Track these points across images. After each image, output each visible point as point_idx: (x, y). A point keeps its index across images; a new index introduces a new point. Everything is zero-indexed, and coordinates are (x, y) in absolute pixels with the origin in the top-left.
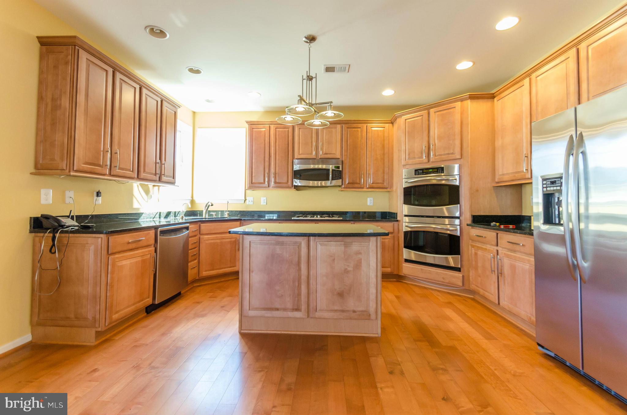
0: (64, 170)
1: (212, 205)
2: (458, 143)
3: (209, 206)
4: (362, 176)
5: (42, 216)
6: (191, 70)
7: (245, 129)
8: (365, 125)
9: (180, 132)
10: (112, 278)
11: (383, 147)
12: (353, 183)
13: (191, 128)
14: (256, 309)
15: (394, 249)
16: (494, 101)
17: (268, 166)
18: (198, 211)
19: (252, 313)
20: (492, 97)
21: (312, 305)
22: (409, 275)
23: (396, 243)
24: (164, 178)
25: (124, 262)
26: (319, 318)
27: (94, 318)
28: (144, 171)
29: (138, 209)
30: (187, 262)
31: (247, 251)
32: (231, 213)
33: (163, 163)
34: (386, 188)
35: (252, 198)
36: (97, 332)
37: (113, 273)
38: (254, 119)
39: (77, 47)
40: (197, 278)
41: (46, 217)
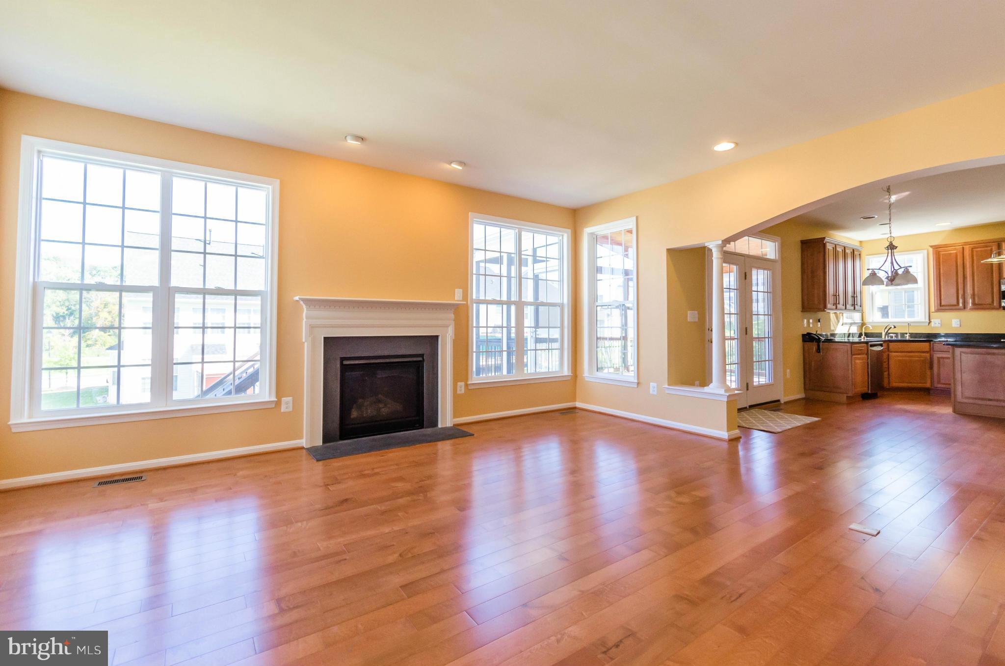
1: (895, 327)
3: (889, 329)
7: (929, 252)
14: (969, 398)
18: (876, 333)
19: (965, 401)
25: (858, 361)
28: (838, 304)
29: (834, 330)
31: (958, 358)
32: (912, 335)
35: (939, 320)
36: (848, 397)
40: (888, 387)
41: (809, 334)
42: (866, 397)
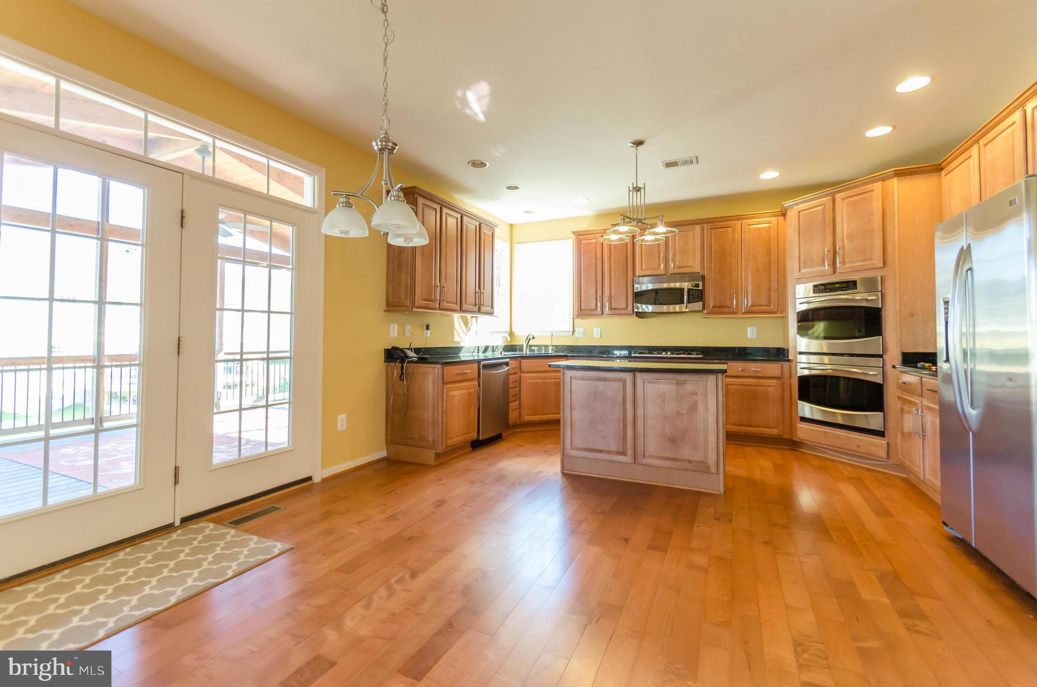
0: (408, 307)
1: (533, 338)
2: (878, 243)
3: (530, 338)
4: (735, 295)
5: (393, 347)
6: (509, 188)
7: (572, 240)
8: (739, 223)
9: (497, 250)
10: (447, 406)
11: (769, 252)
12: (720, 307)
13: (508, 245)
14: (579, 449)
15: (783, 402)
16: (941, 175)
17: (601, 288)
18: (518, 345)
19: (574, 453)
20: (938, 169)
21: (640, 449)
22: (807, 441)
23: (787, 393)
24: (483, 309)
25: (456, 393)
26: (648, 465)
27: (434, 440)
28: (466, 302)
29: (459, 342)
30: (508, 402)
31: (567, 387)
32: (557, 348)
33: (482, 292)
34: (775, 313)
35: (582, 329)
36: (436, 454)
37: (447, 401)
38: (583, 227)
39: (415, 195)
40: (518, 422)
41: (395, 349)
42: (477, 445)
